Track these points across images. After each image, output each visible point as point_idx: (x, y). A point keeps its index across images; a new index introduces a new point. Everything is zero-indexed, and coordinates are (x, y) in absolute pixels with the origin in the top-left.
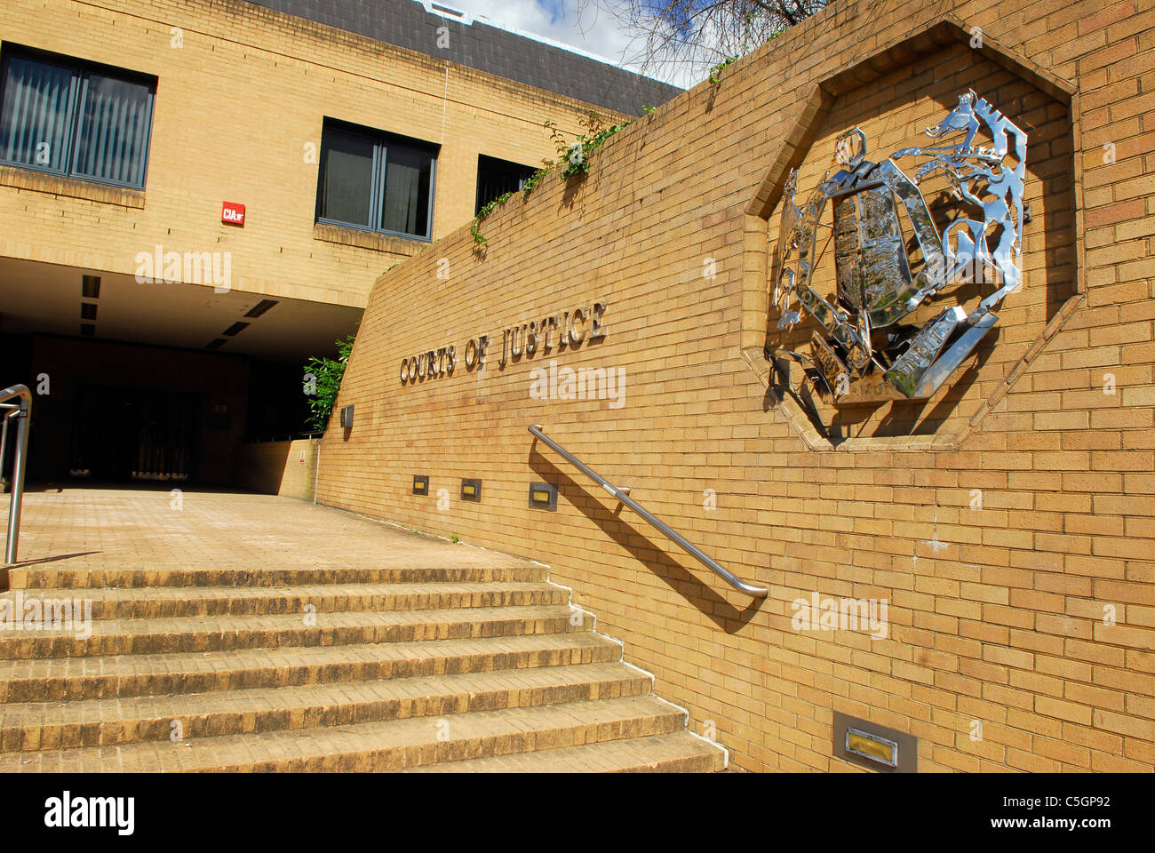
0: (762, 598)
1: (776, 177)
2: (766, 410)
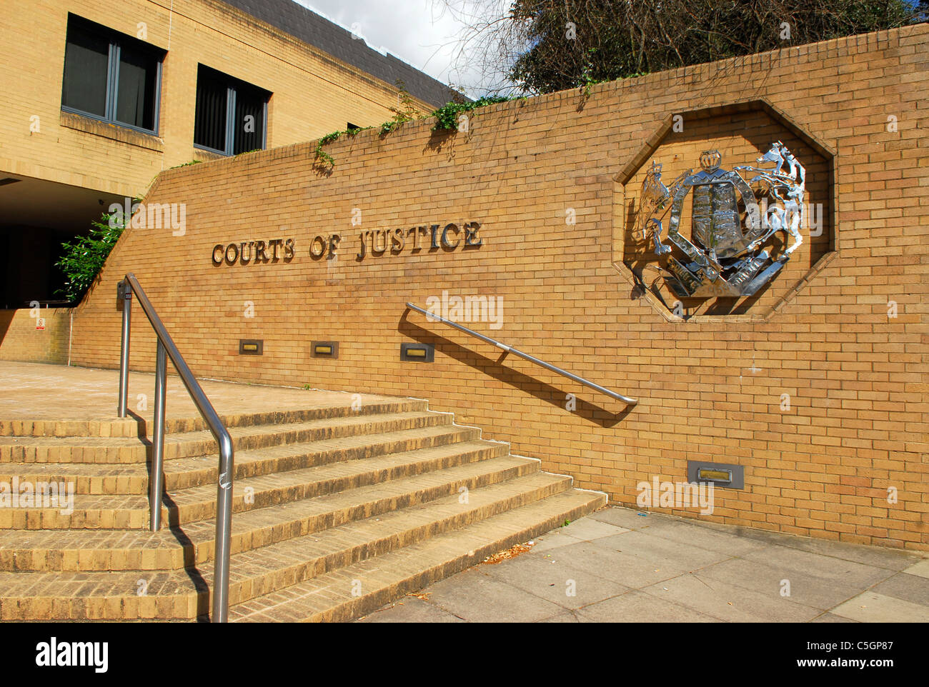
0: (631, 406)
1: (637, 162)
2: (633, 299)
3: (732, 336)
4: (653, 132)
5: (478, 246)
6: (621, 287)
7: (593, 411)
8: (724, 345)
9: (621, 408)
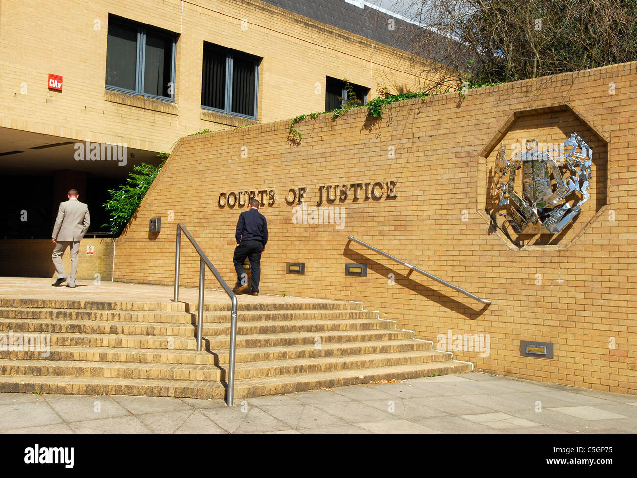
0: (488, 305)
1: (493, 143)
2: (489, 234)
3: (547, 259)
4: (503, 124)
5: (395, 197)
6: (482, 227)
7: (465, 309)
8: (542, 265)
9: (482, 306)
